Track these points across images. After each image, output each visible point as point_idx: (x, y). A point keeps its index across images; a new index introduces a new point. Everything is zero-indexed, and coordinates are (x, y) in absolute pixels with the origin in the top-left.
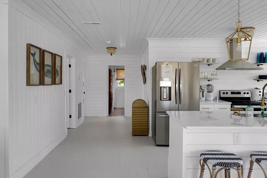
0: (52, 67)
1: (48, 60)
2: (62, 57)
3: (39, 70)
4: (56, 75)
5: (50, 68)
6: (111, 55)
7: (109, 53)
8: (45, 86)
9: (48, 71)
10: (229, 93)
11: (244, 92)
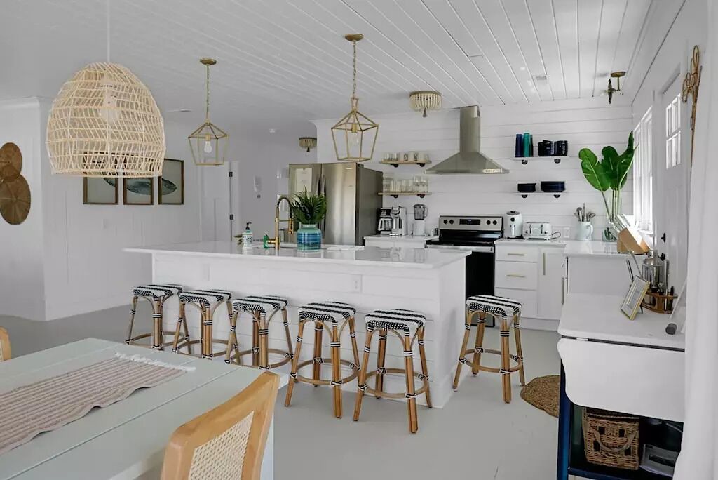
2: (181, 162)
5: (146, 180)
6: (308, 151)
9: (142, 185)
10: (457, 221)
11: (487, 219)
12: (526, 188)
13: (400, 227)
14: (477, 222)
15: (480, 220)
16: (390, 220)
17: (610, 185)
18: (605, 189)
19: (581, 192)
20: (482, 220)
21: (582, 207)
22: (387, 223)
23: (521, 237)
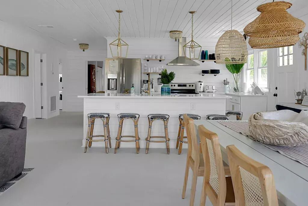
0: (16, 61)
1: (12, 56)
2: (28, 53)
3: (3, 63)
4: (22, 68)
5: (14, 62)
6: (84, 51)
7: (82, 49)
8: (10, 76)
9: (13, 65)
10: (177, 85)
11: (189, 84)
12: (205, 72)
13: (152, 88)
14: (185, 86)
15: (186, 85)
16: (147, 85)
17: (235, 72)
18: (234, 73)
19: (225, 74)
20: (187, 85)
21: (226, 80)
22: (146, 86)
23: (204, 92)
